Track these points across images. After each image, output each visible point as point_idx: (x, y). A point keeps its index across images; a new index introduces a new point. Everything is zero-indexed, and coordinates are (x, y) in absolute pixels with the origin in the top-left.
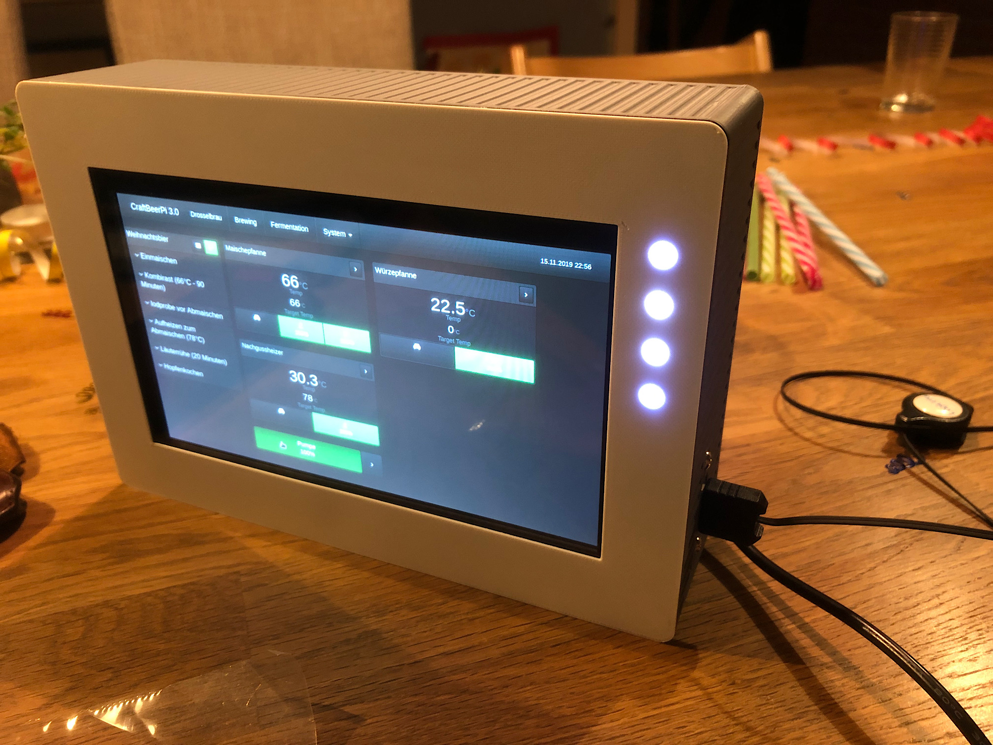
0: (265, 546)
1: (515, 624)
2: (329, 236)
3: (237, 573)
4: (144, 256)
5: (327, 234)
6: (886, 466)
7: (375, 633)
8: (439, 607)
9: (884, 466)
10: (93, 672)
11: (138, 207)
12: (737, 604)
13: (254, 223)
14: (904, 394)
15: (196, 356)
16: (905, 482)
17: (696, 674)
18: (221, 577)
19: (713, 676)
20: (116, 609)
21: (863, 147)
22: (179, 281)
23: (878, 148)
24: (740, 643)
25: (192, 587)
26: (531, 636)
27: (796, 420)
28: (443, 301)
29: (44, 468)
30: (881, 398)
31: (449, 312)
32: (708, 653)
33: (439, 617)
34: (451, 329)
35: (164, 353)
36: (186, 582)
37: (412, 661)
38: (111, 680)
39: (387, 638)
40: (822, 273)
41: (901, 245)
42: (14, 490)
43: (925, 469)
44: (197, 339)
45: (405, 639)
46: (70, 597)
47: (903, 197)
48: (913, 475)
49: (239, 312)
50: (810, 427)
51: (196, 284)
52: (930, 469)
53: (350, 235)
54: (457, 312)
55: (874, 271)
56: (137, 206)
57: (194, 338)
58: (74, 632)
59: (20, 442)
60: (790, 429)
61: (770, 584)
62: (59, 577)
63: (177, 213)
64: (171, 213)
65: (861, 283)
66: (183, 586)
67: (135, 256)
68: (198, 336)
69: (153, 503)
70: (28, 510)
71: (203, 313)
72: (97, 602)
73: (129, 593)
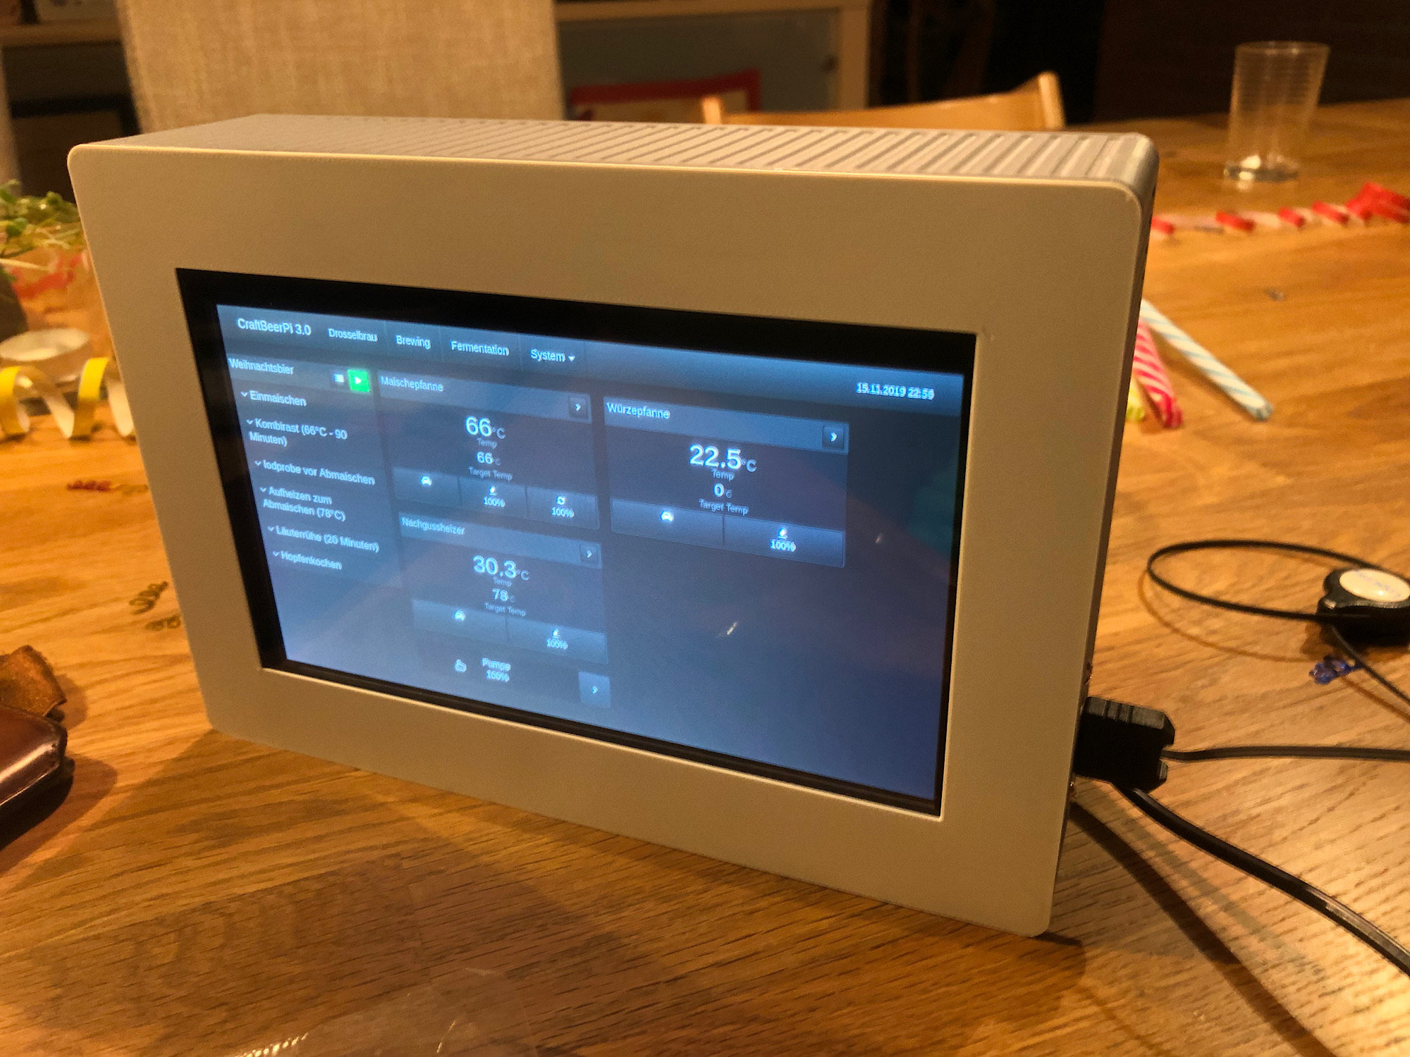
0: (434, 815)
1: (814, 918)
2: (539, 360)
3: (397, 855)
4: (255, 396)
5: (536, 357)
6: (1311, 673)
7: (609, 937)
8: (700, 896)
9: (1307, 673)
10: (197, 1011)
11: (248, 325)
12: (1129, 878)
13: (427, 344)
14: (1323, 572)
15: (331, 539)
16: (1340, 695)
17: (1086, 981)
18: (373, 862)
19: (1111, 983)
20: (223, 915)
21: (1207, 230)
22: (309, 430)
23: (1229, 230)
24: (1141, 934)
25: (331, 879)
26: (837, 935)
27: (1173, 611)
28: (708, 450)
29: (93, 710)
30: (1287, 578)
31: (716, 465)
32: (1099, 951)
33: (702, 911)
34: (719, 490)
35: (283, 537)
36: (323, 871)
37: (671, 977)
38: (225, 1022)
39: (630, 944)
40: (1181, 404)
41: (1283, 363)
42: (57, 743)
43: (1367, 676)
44: (333, 516)
45: (655, 946)
46: (151, 899)
47: (1274, 296)
48: (1351, 684)
49: (399, 472)
50: (1197, 620)
51: (334, 435)
52: (1375, 675)
53: (572, 358)
54: (729, 465)
55: (1252, 399)
56: (247, 322)
57: (328, 513)
58: (164, 952)
59: (56, 673)
60: (1167, 625)
61: (1172, 847)
62: (132, 871)
63: (308, 331)
64: (299, 332)
65: (1236, 417)
66: (320, 877)
67: (242, 396)
68: (335, 510)
69: (259, 758)
70: (77, 773)
71: (345, 477)
72: (191, 907)
73: (238, 891)
